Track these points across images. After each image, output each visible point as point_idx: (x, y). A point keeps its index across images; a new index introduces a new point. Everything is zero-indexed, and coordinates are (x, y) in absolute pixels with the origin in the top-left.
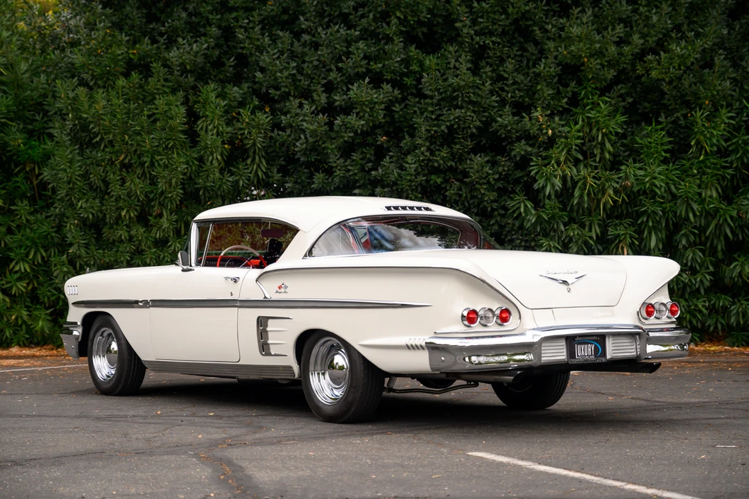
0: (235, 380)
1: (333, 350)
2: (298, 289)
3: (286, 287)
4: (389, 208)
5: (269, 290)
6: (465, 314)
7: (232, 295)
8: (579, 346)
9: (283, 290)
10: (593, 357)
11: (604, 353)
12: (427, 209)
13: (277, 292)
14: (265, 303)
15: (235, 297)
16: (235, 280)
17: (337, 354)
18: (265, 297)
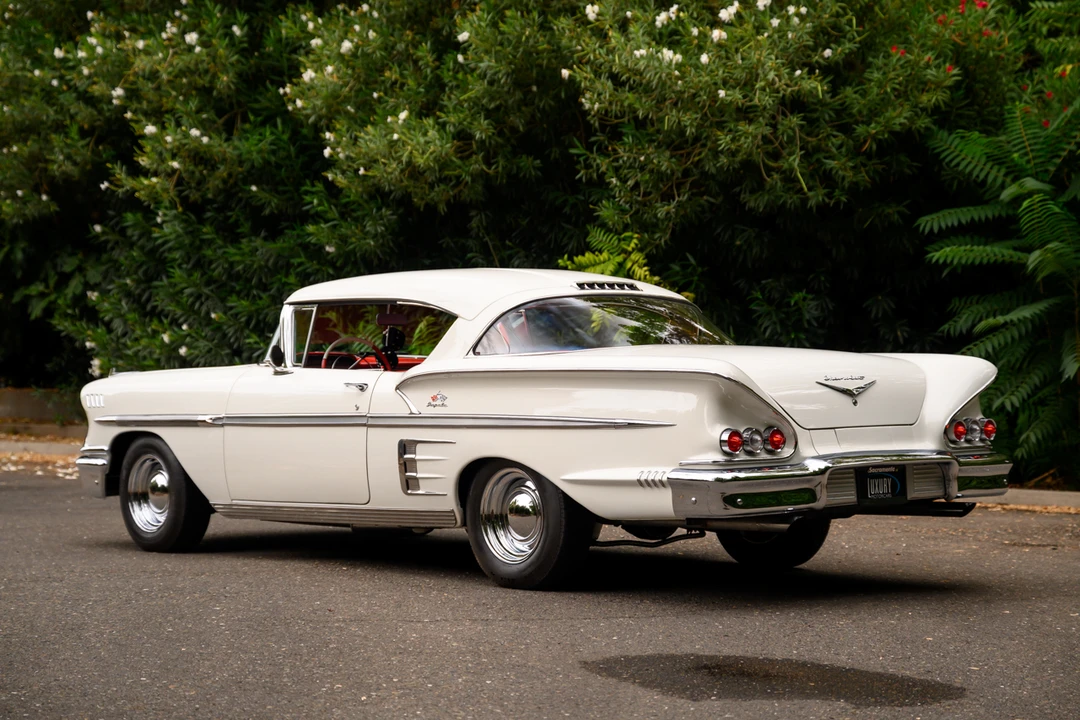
0: (349, 529)
1: (516, 486)
2: (461, 401)
3: (444, 398)
4: (581, 286)
5: (417, 402)
6: (725, 437)
7: (358, 409)
8: (872, 481)
9: (439, 402)
10: (889, 496)
11: (904, 492)
12: (632, 287)
13: (430, 405)
14: (412, 421)
15: (363, 411)
16: (362, 388)
17: (521, 492)
18: (411, 413)
